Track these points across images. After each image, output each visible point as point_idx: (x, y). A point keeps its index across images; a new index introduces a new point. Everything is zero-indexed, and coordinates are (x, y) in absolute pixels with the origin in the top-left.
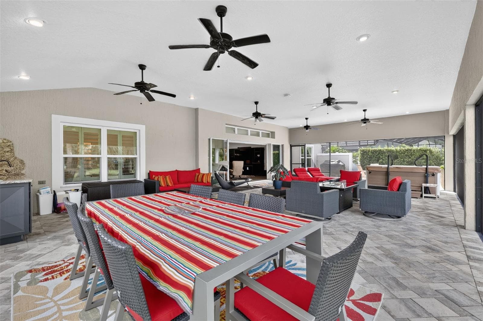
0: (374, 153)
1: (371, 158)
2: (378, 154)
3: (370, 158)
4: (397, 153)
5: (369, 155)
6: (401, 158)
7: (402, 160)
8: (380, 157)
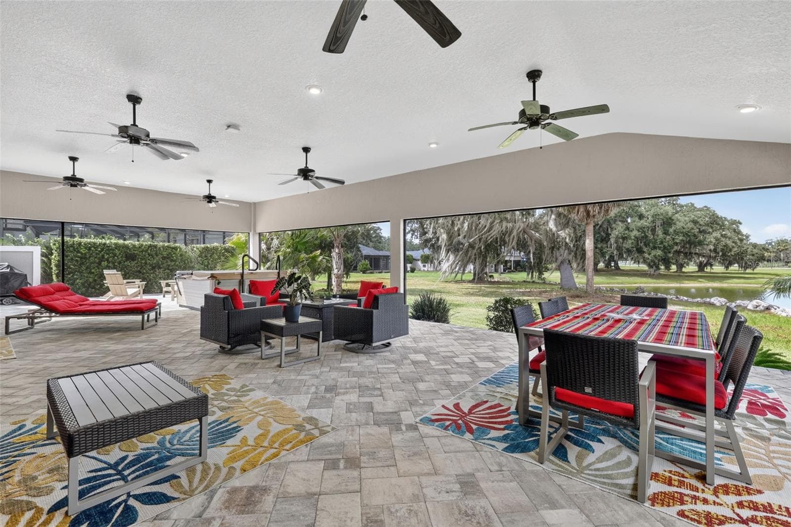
0: (93, 249)
1: (85, 258)
2: (100, 252)
3: (81, 258)
4: (135, 251)
5: (80, 252)
6: (142, 259)
7: (143, 262)
8: (103, 256)
